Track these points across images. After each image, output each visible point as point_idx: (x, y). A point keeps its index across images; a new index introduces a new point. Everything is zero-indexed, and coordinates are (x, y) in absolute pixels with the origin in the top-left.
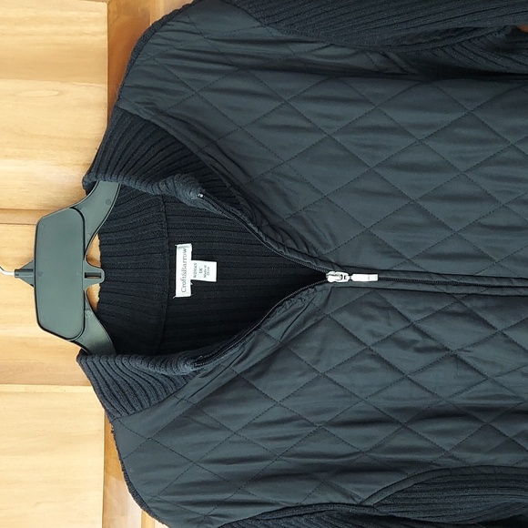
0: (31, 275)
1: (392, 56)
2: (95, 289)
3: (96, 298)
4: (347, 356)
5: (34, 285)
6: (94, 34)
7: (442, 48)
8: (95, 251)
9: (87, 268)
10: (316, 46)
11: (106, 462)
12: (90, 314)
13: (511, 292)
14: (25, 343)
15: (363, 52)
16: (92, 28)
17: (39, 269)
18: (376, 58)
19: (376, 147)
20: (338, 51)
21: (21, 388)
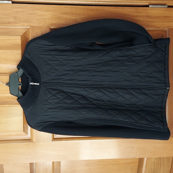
0: (9, 85)
1: (72, 47)
2: (20, 87)
3: (20, 89)
4: (65, 96)
5: (9, 86)
6: (19, 42)
7: (80, 45)
8: (20, 80)
9: (19, 83)
10: (59, 46)
11: (23, 118)
12: (20, 92)
13: (93, 87)
14: (8, 97)
15: (67, 46)
16: (18, 41)
17: (10, 83)
18: (69, 48)
19: (69, 63)
20: (63, 47)
21: (7, 105)
